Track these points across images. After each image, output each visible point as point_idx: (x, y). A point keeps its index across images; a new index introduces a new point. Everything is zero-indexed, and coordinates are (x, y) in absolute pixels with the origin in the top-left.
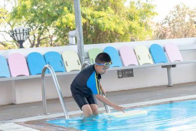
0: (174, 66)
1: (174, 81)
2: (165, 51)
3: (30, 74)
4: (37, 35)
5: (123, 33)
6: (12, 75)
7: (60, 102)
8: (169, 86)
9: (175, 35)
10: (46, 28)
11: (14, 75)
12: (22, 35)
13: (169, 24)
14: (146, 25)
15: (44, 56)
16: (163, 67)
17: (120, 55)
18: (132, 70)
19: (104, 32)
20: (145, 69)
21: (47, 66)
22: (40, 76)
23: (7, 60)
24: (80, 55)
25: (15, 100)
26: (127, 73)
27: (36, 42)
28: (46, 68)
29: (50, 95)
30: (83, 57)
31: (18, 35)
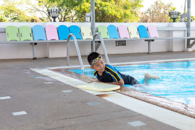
0: (153, 40)
1: (152, 50)
2: (148, 30)
3: (59, 39)
4: (63, 15)
5: (120, 17)
6: (48, 39)
7: (78, 58)
8: (148, 53)
9: (153, 20)
10: (69, 10)
11: (49, 39)
12: (55, 13)
14: (135, 13)
15: (69, 28)
16: (145, 40)
17: (118, 31)
18: (125, 41)
19: (107, 16)
20: (134, 41)
21: (71, 34)
22: (66, 41)
23: (45, 29)
24: (92, 29)
25: (48, 56)
26: (122, 43)
27: (63, 20)
28: (70, 36)
29: (72, 54)
30: (94, 31)
31: (53, 13)
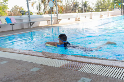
0: (14, 24)
1: (14, 29)
2: (11, 20)
8: (13, 30)
9: (15, 15)
13: (13, 12)
14: (5, 12)
20: (4, 25)
